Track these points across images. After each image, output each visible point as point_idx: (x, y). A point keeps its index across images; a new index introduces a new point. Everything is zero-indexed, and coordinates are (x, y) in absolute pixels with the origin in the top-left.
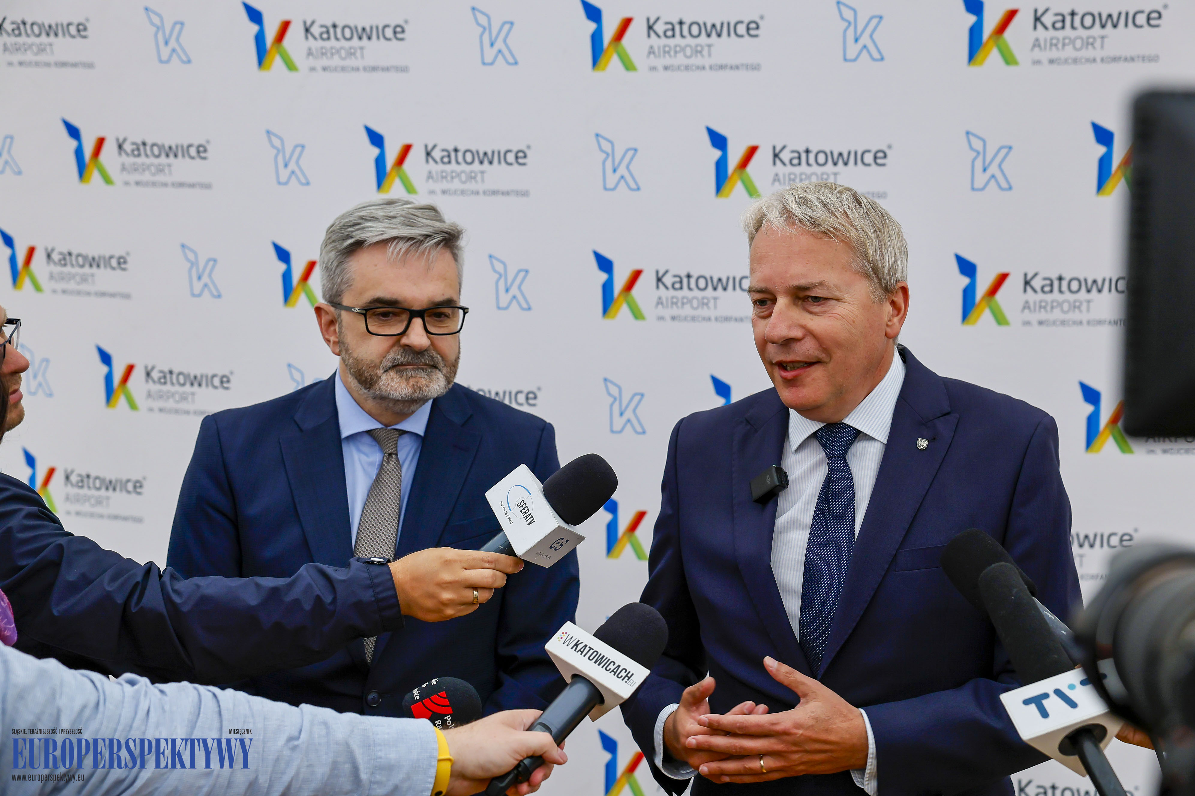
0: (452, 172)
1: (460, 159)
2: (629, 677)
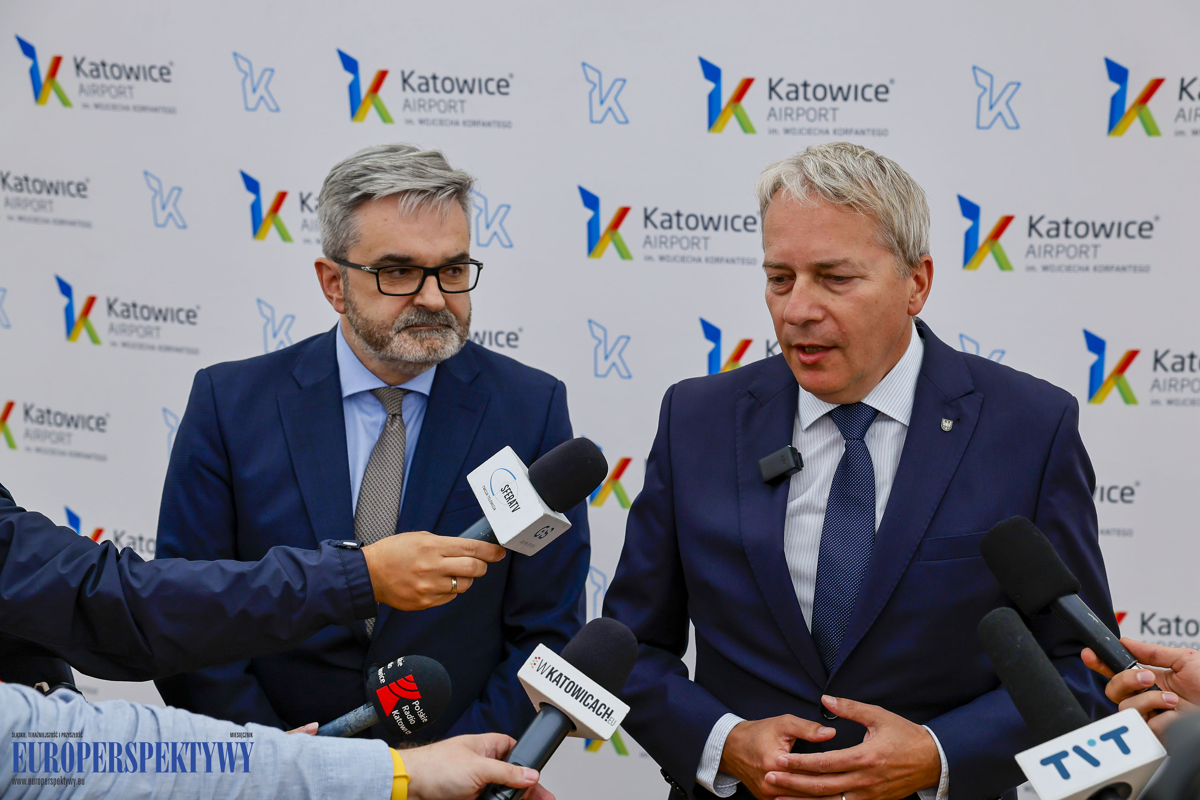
0: (430, 100)
1: (439, 87)
2: (608, 714)
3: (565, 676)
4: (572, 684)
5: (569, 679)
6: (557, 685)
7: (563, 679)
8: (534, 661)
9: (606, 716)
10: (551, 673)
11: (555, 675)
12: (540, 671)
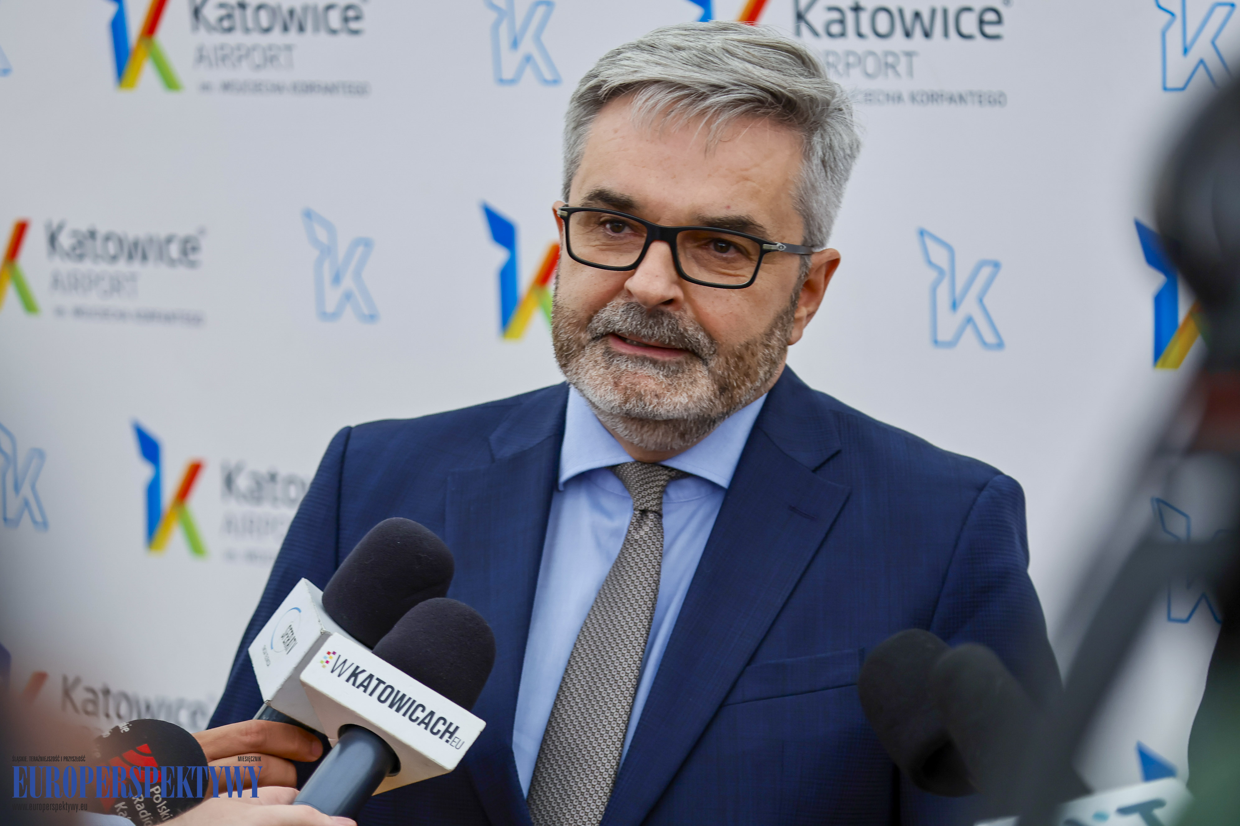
2: (450, 732)
3: (378, 679)
4: (389, 690)
5: (384, 683)
6: (365, 691)
7: (374, 682)
8: (325, 657)
9: (448, 735)
10: (355, 675)
11: (361, 678)
12: (337, 672)
